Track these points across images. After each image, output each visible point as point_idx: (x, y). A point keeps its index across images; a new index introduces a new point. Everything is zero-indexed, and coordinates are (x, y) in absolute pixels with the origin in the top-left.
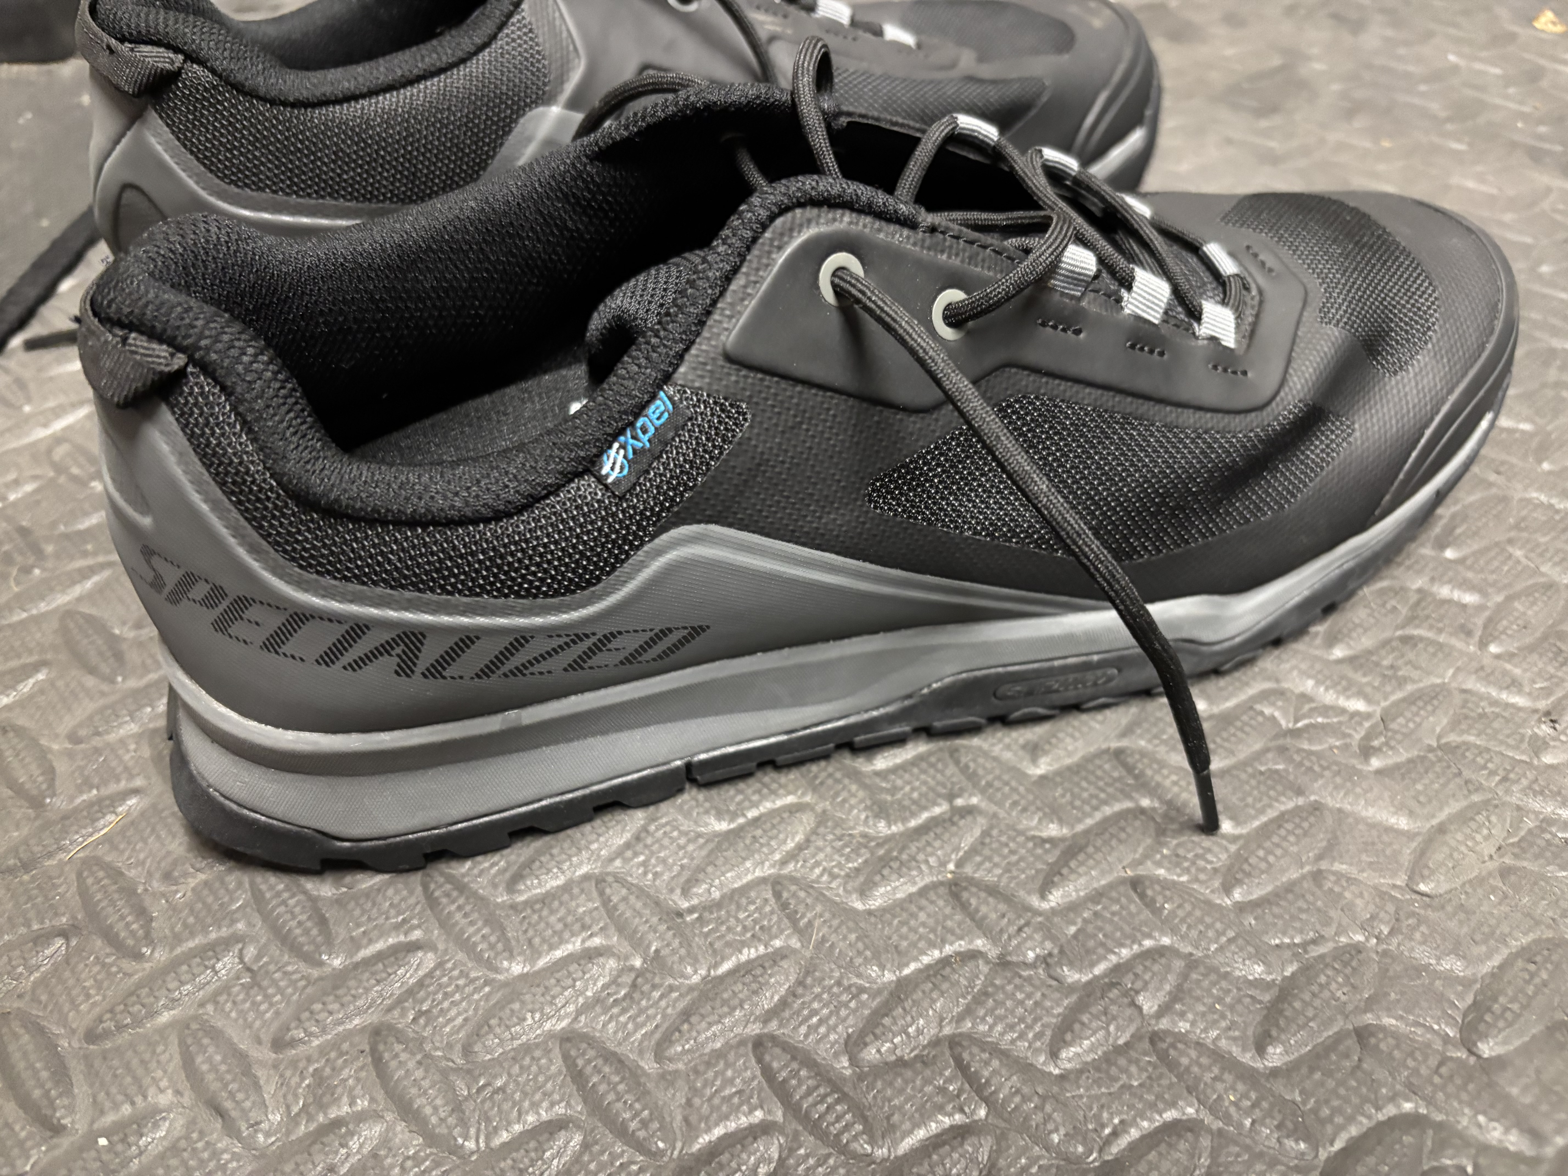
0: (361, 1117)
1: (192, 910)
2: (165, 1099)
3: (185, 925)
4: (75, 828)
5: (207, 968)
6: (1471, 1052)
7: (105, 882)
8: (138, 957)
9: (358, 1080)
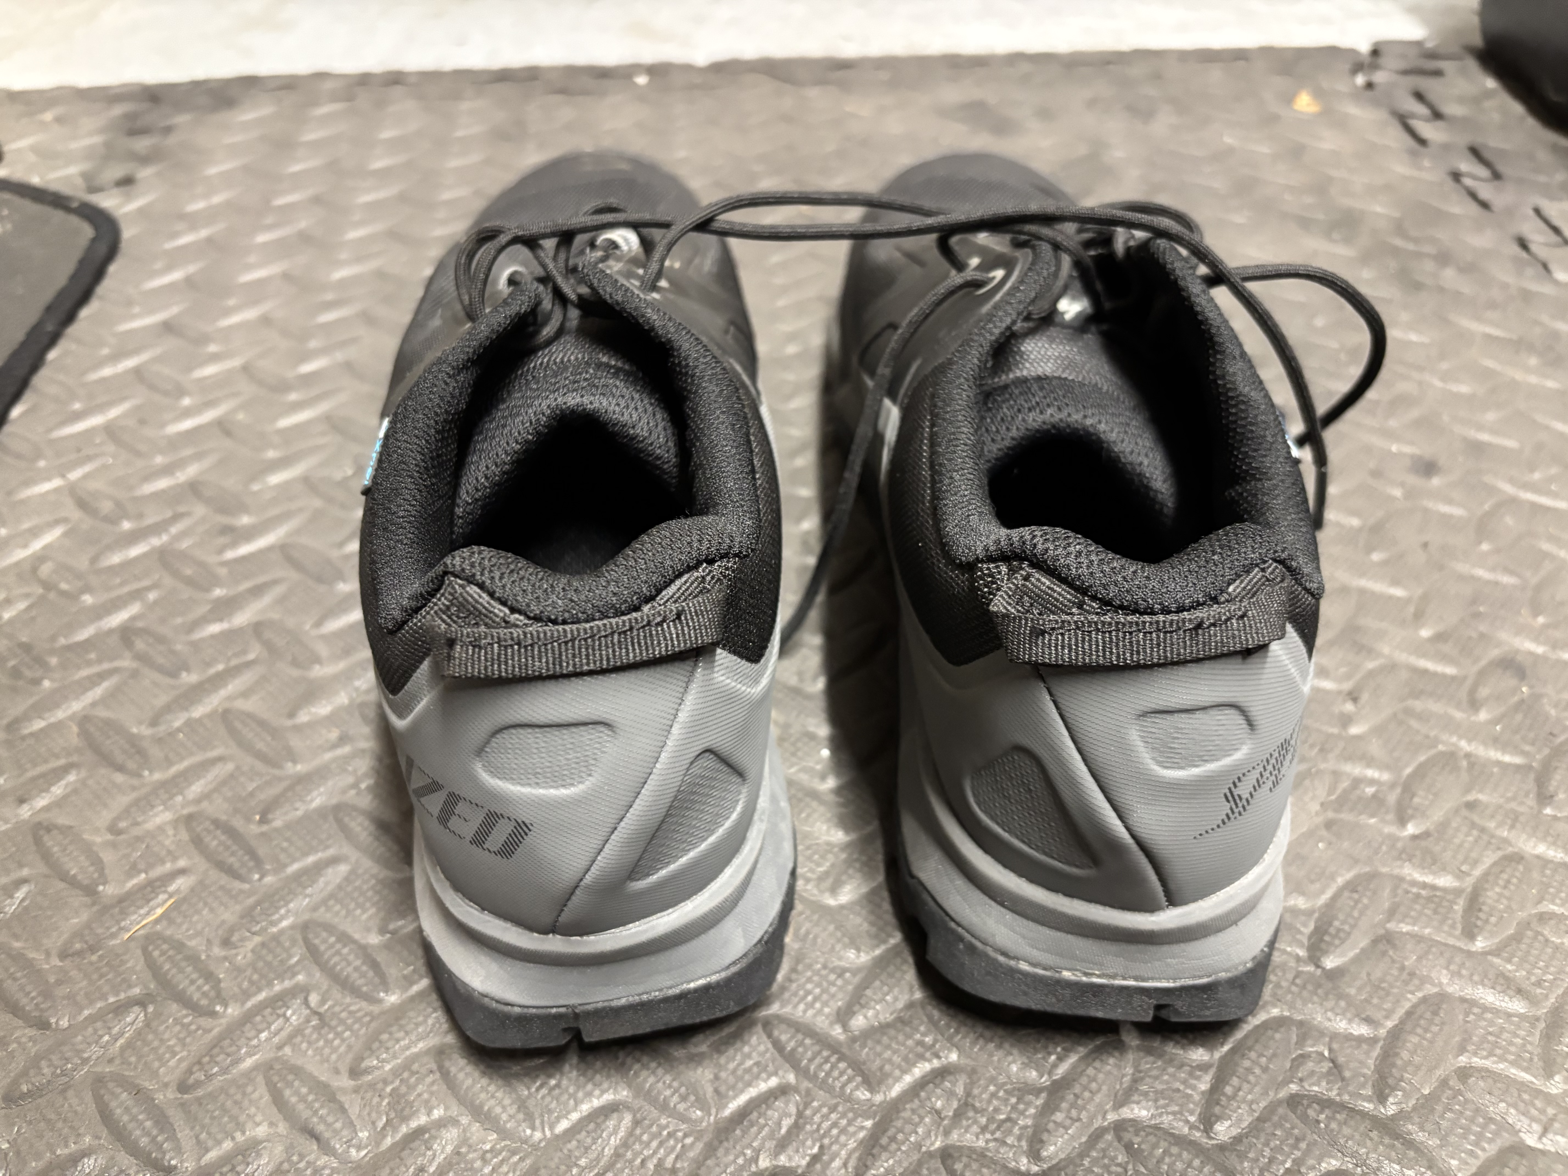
0: (441, 1124)
1: (255, 970)
2: (261, 1131)
3: (252, 982)
4: (132, 909)
5: (279, 1016)
6: (1318, 966)
7: (171, 953)
8: (213, 1014)
9: (432, 1094)
